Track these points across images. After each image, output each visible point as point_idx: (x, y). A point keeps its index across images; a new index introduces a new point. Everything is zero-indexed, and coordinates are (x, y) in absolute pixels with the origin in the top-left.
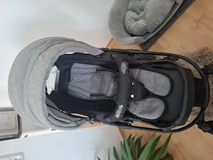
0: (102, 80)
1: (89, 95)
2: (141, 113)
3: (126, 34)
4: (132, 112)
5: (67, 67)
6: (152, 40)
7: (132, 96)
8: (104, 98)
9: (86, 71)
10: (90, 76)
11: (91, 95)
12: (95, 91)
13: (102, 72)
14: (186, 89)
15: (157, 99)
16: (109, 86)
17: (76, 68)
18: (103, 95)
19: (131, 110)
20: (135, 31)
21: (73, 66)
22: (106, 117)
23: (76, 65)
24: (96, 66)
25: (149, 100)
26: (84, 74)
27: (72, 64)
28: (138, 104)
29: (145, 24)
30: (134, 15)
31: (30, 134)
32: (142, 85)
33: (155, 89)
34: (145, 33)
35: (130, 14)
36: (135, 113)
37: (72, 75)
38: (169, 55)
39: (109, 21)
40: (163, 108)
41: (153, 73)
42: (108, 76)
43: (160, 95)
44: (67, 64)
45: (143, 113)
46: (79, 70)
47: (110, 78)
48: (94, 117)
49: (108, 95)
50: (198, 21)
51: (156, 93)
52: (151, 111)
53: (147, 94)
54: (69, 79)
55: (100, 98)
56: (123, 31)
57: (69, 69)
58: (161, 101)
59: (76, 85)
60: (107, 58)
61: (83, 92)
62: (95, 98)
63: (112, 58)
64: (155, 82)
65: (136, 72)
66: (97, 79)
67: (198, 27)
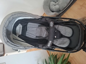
0: (41, 30)
1: (35, 37)
2: (59, 44)
3: (51, 11)
4: (55, 44)
5: (26, 24)
6: (61, 14)
7: (55, 37)
8: (42, 38)
9: (34, 26)
10: (35, 29)
11: (36, 37)
12: (38, 35)
13: (41, 27)
14: (81, 33)
15: (66, 38)
16: (44, 33)
17: (30, 25)
18: (41, 37)
19: (54, 43)
20: (54, 10)
21: (28, 24)
22: (43, 46)
23: (29, 23)
24: (38, 24)
25: (62, 38)
26: (33, 27)
27: (28, 23)
28: (57, 40)
29: (59, 7)
30: (54, 3)
31: (9, 54)
32: (60, 32)
33: (65, 34)
34: (59, 11)
35: (52, 3)
36: (56, 45)
37: (28, 28)
38: (71, 19)
39: (43, 6)
40: (69, 42)
41: (64, 27)
42: (44, 28)
43: (68, 36)
44: (25, 23)
45: (60, 44)
46: (31, 26)
47: (45, 29)
48: (38, 46)
49: (44, 37)
50: (82, 6)
51: (66, 36)
52: (64, 44)
53: (62, 36)
54: (26, 29)
55: (40, 38)
56: (49, 10)
57: (27, 25)
58: (68, 39)
59: (30, 32)
60: (43, 20)
61: (32, 35)
62: (38, 38)
63: (46, 20)
64: (65, 31)
65: (57, 26)
66: (39, 30)
67: (82, 8)
